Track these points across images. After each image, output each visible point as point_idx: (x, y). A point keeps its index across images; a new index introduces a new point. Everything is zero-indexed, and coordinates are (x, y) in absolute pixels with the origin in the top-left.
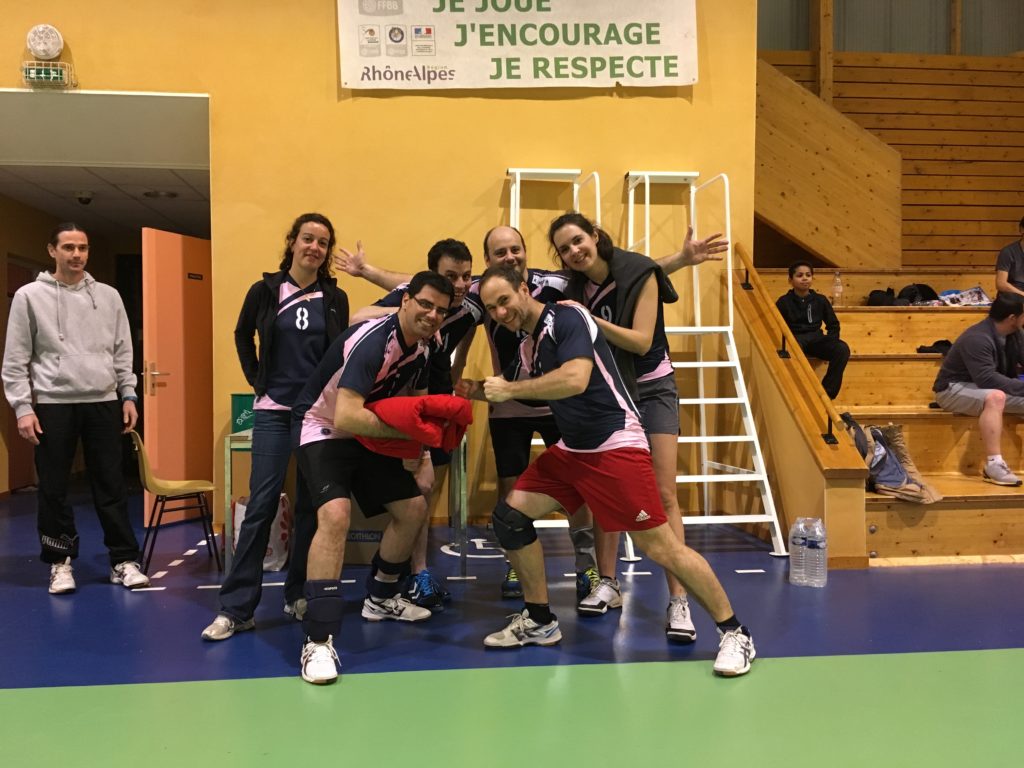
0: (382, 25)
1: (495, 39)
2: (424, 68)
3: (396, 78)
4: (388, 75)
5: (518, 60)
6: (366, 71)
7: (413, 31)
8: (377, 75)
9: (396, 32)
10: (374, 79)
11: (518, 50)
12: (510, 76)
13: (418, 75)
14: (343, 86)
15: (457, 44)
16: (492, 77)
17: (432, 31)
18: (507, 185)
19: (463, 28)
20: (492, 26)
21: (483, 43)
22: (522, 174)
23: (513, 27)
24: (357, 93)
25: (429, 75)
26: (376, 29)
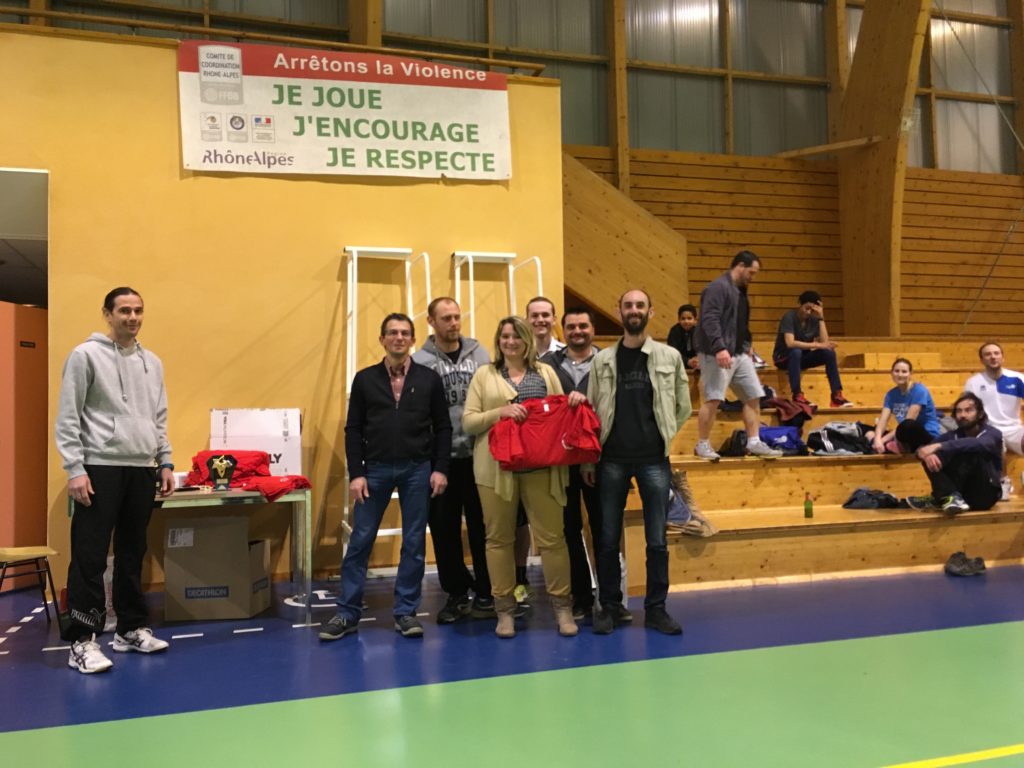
0: (224, 113)
1: (331, 130)
2: (264, 153)
3: (237, 162)
4: (229, 159)
5: (352, 150)
6: (207, 154)
8: (218, 158)
9: (237, 120)
10: (216, 161)
11: (351, 142)
13: (258, 160)
14: (185, 167)
15: (295, 134)
16: (329, 165)
18: (344, 262)
19: (301, 119)
20: (327, 119)
21: (320, 133)
22: (359, 252)
23: (348, 121)
25: (268, 160)
26: (216, 116)
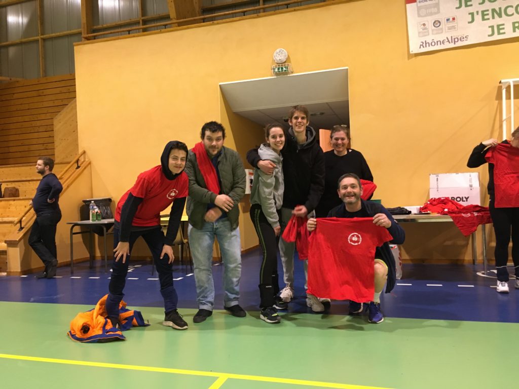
0: (429, 21)
1: (490, 16)
3: (437, 45)
4: (433, 44)
5: (503, 25)
6: (422, 44)
7: (446, 21)
9: (437, 22)
10: (426, 46)
12: (499, 33)
13: (448, 41)
14: (411, 53)
15: (469, 23)
16: (489, 36)
17: (456, 19)
19: (472, 14)
20: (488, 10)
21: (483, 19)
23: (500, 9)
24: (417, 55)
25: (454, 40)
26: (426, 23)
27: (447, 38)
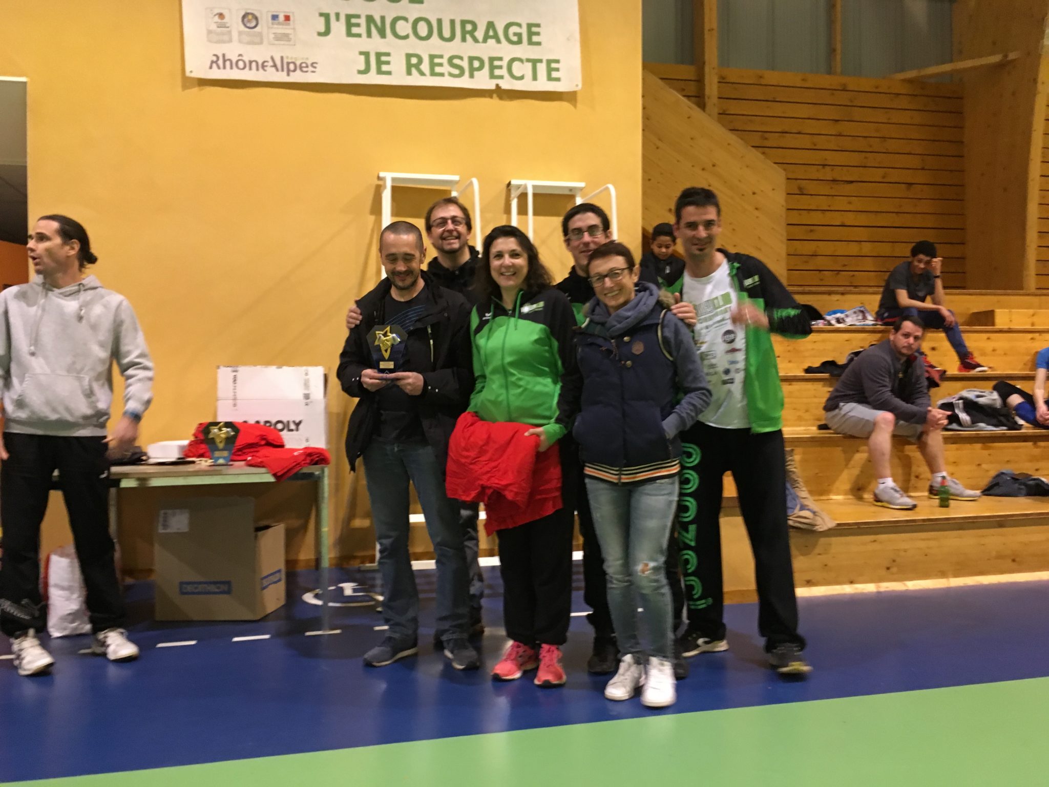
0: (234, 9)
1: (362, 30)
2: (282, 58)
3: (250, 69)
4: (241, 64)
5: (388, 54)
6: (215, 59)
7: (270, 18)
8: (228, 63)
9: (250, 17)
10: (224, 67)
11: (387, 44)
12: (380, 72)
13: (275, 66)
14: (188, 74)
15: (320, 34)
16: (360, 72)
17: (292, 18)
18: (378, 190)
20: (358, 16)
21: (349, 34)
22: (394, 180)
23: (383, 18)
24: (204, 83)
25: (288, 66)
26: (225, 12)
27: (272, 58)
